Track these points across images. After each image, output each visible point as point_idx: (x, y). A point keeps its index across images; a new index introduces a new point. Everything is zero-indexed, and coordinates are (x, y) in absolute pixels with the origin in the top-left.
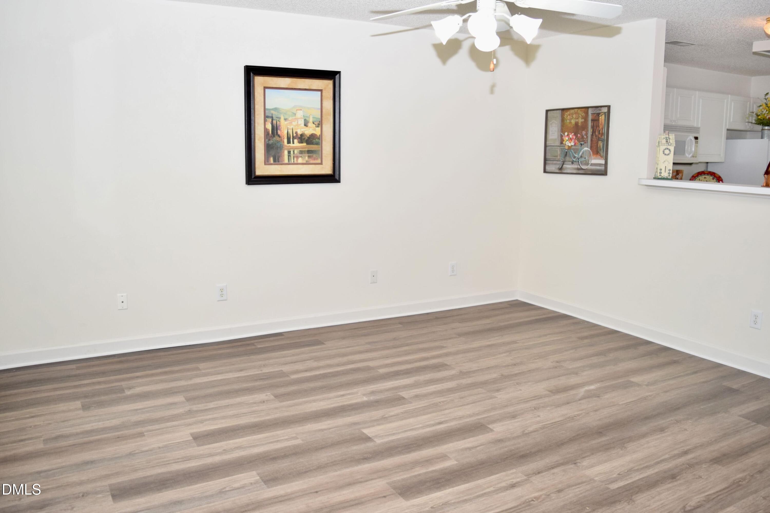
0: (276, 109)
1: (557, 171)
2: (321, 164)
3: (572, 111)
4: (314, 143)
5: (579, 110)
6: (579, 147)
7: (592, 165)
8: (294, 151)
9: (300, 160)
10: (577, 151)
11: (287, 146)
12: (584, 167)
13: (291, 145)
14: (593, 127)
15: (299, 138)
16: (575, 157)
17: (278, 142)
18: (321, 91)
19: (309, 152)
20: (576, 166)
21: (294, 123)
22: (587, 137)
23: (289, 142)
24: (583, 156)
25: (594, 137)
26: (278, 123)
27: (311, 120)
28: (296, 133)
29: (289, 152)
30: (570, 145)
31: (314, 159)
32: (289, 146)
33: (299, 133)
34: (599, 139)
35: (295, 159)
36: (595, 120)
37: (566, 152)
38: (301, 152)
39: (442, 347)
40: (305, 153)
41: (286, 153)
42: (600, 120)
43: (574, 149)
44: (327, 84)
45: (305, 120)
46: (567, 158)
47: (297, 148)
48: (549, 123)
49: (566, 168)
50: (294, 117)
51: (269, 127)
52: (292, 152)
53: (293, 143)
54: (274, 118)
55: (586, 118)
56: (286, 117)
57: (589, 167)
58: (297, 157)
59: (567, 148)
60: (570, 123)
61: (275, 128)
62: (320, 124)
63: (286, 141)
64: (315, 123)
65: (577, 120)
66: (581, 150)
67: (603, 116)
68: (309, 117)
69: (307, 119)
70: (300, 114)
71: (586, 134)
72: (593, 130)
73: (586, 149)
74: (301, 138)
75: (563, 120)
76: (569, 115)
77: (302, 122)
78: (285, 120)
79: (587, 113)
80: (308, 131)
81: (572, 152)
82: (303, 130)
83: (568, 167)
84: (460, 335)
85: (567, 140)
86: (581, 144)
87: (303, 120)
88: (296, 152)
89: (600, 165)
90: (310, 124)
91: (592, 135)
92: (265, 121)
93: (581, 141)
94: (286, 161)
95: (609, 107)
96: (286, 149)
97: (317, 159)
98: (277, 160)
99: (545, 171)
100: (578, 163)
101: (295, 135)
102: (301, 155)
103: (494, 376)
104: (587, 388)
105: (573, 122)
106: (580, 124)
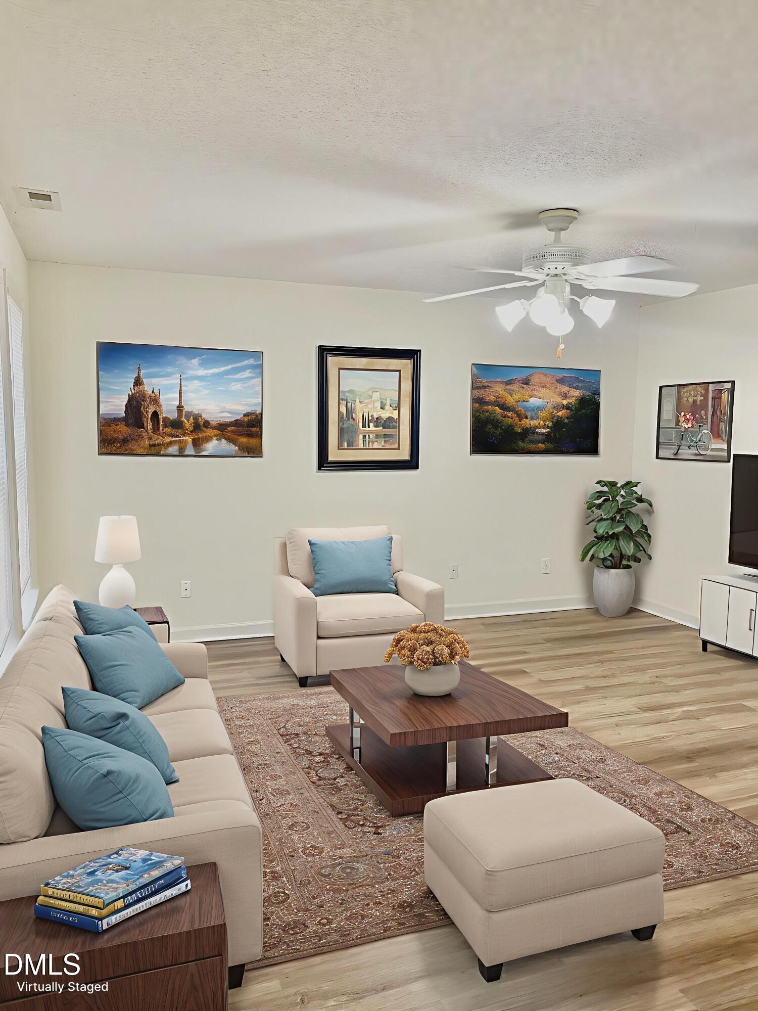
0: (351, 391)
1: (672, 457)
2: (398, 448)
3: (690, 387)
4: (391, 427)
5: (698, 386)
6: (696, 429)
7: (712, 450)
8: (369, 436)
9: (376, 445)
10: (694, 434)
11: (361, 430)
12: (702, 452)
13: (367, 429)
14: (713, 406)
15: (375, 422)
16: (692, 441)
17: (353, 426)
18: (399, 371)
19: (385, 436)
20: (693, 451)
21: (370, 406)
22: (707, 418)
23: (364, 426)
24: (701, 439)
25: (715, 417)
26: (353, 405)
27: (388, 403)
28: (372, 416)
29: (364, 437)
30: (686, 426)
31: (391, 444)
32: (365, 430)
33: (375, 416)
34: (720, 420)
35: (370, 444)
36: (717, 398)
37: (683, 435)
38: (377, 436)
39: (525, 653)
40: (381, 438)
41: (361, 437)
42: (722, 398)
43: (691, 432)
44: (406, 365)
45: (381, 402)
46: (684, 442)
47: (372, 432)
48: (663, 401)
49: (683, 454)
50: (370, 400)
51: (343, 409)
52: (367, 437)
53: (369, 427)
54: (349, 401)
55: (706, 396)
56: (362, 400)
57: (709, 453)
58: (373, 442)
59: (683, 430)
60: (688, 400)
61: (350, 412)
62: (398, 408)
63: (361, 425)
64: (392, 405)
65: (695, 398)
66: (700, 432)
67: (726, 393)
68: (386, 399)
69: (384, 401)
70: (376, 396)
71: (706, 414)
72: (714, 410)
73: (706, 431)
74: (378, 422)
75: (679, 398)
76: (687, 392)
77: (378, 405)
78: (361, 402)
79: (707, 390)
80: (385, 415)
81: (689, 435)
82: (379, 413)
83: (685, 452)
84: (548, 640)
85: (684, 421)
86: (700, 426)
87: (379, 403)
88: (371, 436)
89: (722, 450)
90: (387, 407)
91: (713, 415)
92: (339, 404)
93: (700, 422)
94: (361, 446)
95: (733, 383)
96: (361, 433)
97: (395, 444)
98: (351, 446)
99: (657, 457)
100: (696, 447)
101: (370, 418)
102: (376, 440)
103: (578, 687)
104: (685, 708)
105: (691, 400)
106: (698, 403)
